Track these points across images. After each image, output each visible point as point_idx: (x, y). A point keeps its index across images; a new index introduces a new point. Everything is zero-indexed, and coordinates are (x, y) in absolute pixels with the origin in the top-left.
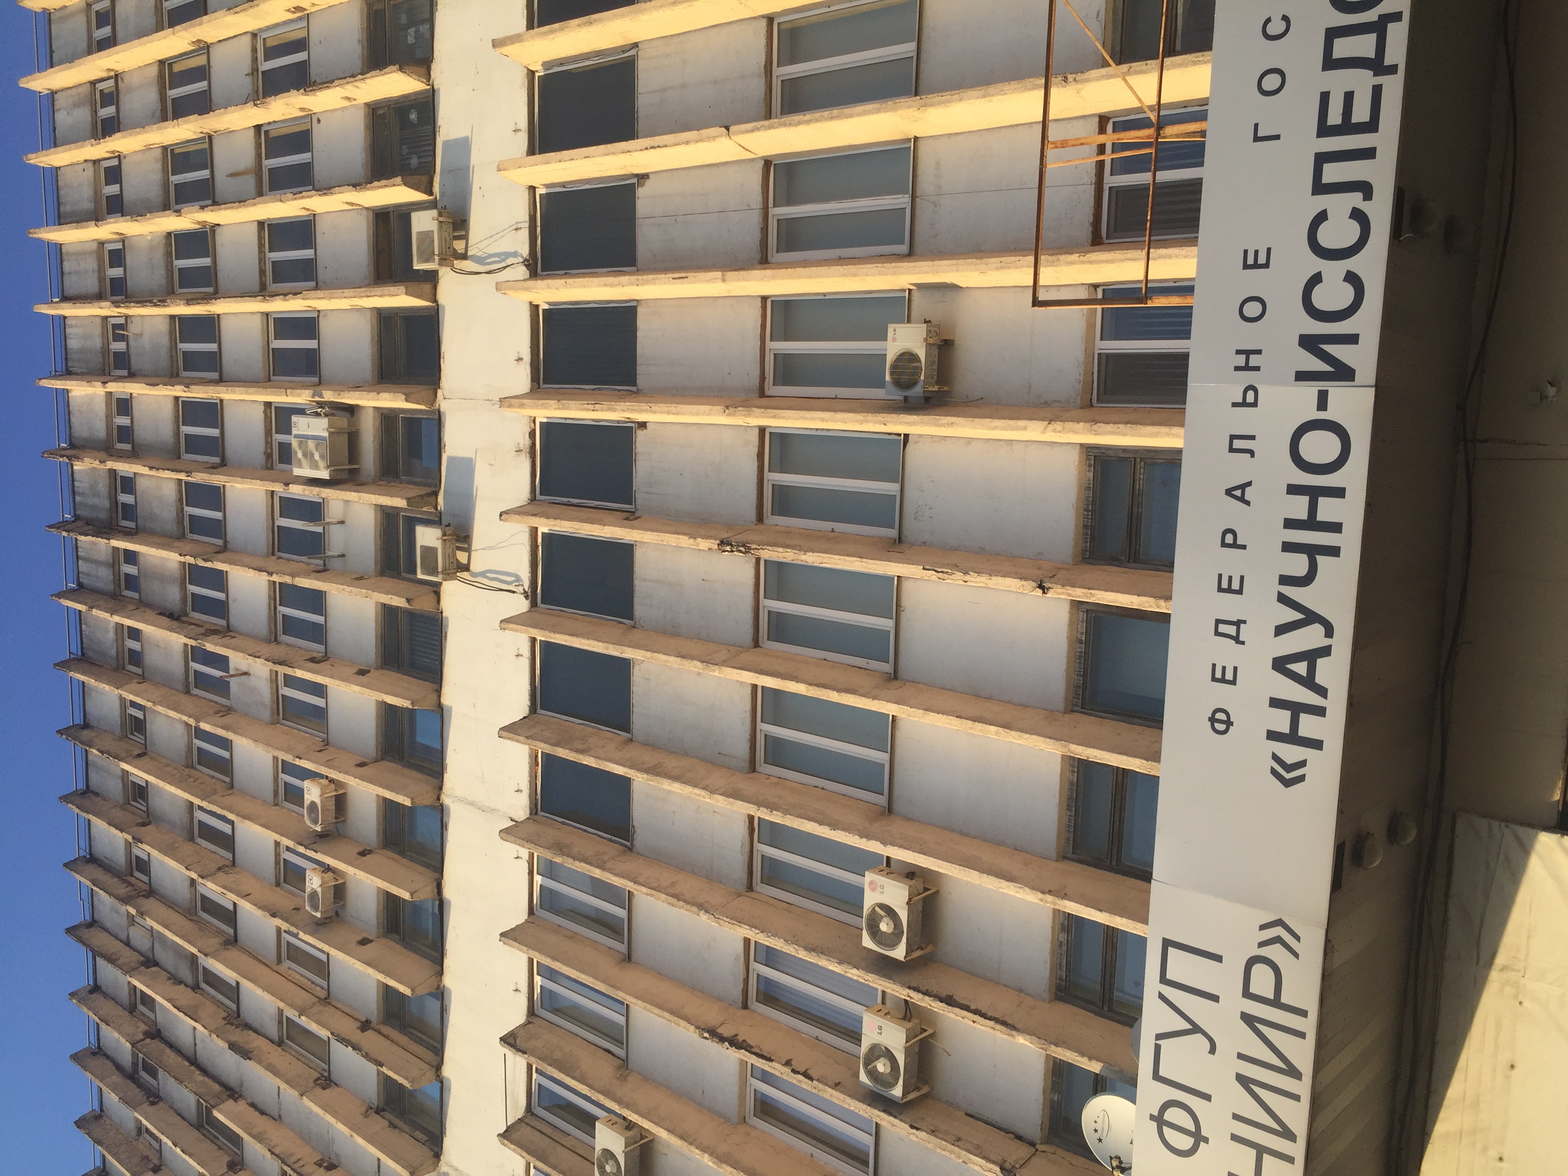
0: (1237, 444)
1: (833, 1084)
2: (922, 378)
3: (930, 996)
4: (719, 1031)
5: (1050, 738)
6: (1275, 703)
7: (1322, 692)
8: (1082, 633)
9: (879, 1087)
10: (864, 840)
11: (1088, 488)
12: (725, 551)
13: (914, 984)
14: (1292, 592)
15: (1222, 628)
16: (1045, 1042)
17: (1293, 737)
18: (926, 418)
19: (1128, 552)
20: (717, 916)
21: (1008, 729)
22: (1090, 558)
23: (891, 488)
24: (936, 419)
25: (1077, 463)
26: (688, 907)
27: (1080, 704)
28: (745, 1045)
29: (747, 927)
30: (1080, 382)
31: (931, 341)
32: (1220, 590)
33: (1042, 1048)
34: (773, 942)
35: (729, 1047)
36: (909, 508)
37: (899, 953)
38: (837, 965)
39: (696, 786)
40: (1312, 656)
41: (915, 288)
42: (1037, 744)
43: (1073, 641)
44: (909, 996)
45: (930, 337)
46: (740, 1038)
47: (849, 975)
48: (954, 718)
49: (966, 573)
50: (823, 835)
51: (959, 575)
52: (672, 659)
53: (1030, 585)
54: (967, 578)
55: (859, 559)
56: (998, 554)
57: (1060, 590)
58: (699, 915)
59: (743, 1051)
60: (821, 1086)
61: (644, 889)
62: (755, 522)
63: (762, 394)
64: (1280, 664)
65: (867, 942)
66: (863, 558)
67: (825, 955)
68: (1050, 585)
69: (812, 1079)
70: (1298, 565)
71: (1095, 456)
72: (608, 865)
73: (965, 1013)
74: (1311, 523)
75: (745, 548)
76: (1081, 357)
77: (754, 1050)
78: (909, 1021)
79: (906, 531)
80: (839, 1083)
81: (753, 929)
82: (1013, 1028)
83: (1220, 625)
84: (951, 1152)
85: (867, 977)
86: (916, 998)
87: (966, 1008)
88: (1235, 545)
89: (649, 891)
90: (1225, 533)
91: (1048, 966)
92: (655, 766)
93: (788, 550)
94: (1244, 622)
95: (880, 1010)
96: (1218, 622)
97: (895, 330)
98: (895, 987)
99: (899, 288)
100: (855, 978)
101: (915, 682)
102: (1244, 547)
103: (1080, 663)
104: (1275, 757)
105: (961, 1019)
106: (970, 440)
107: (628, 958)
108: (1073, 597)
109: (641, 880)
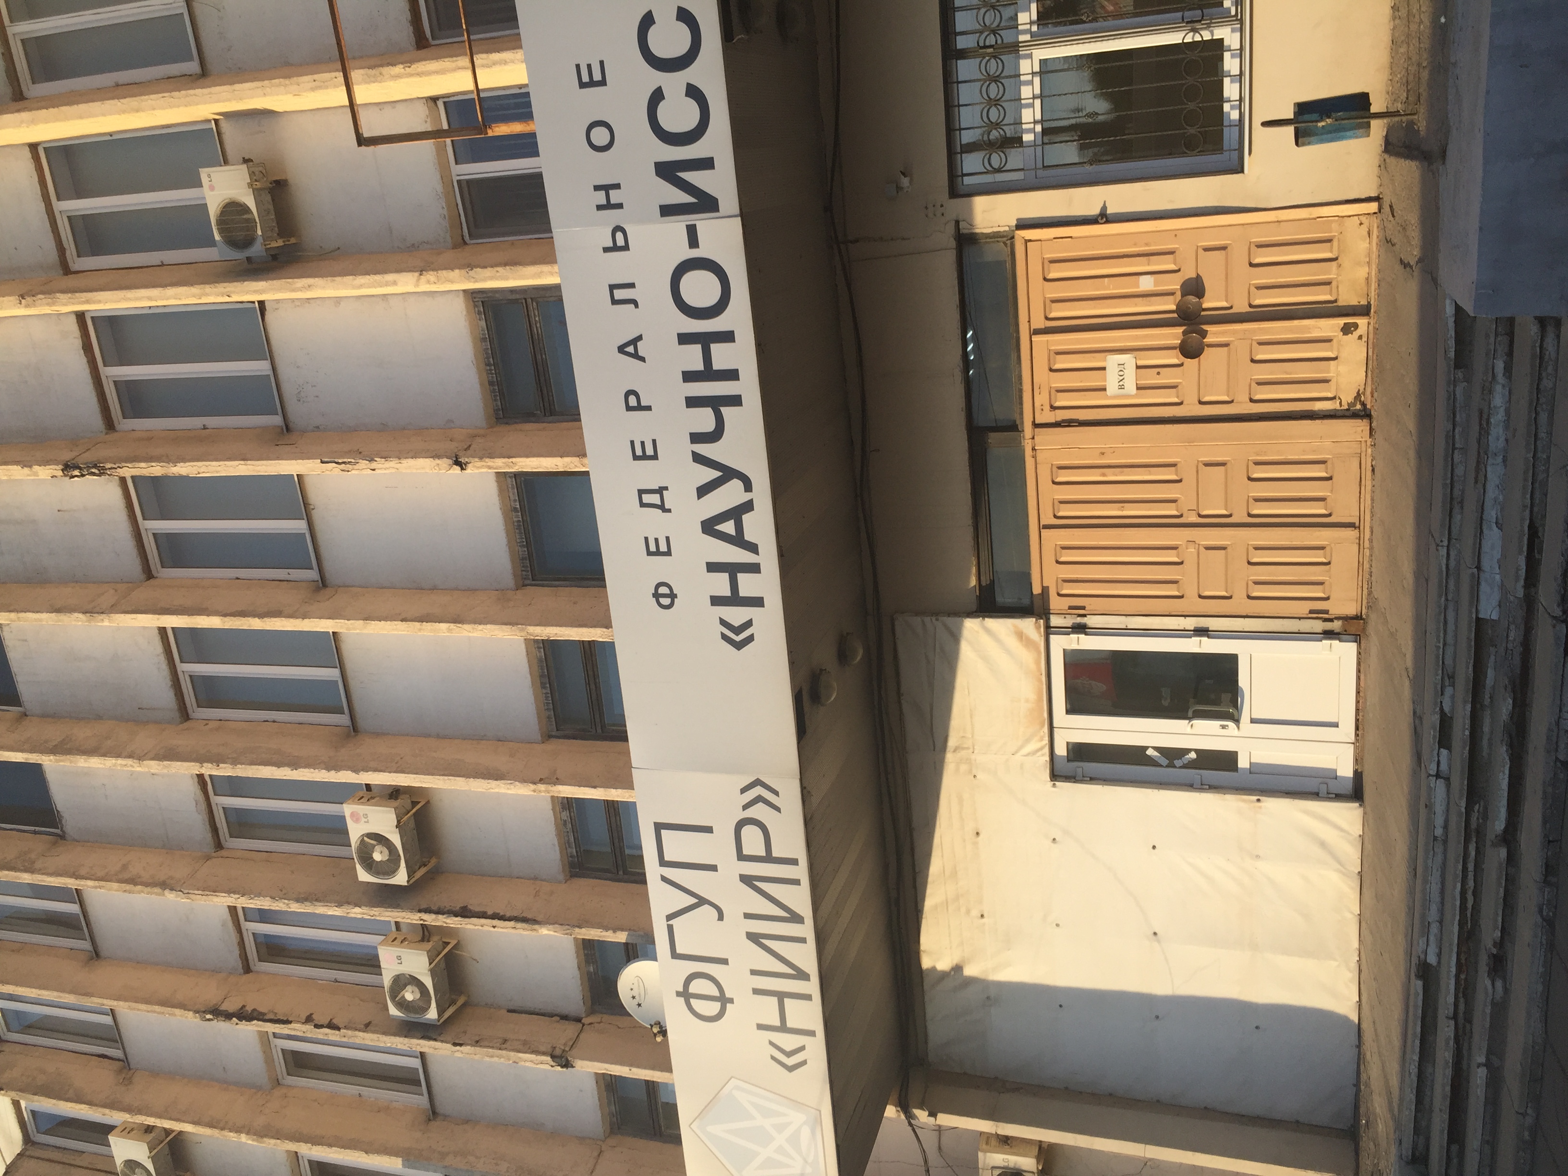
0: (619, 294)
1: (363, 1026)
2: (259, 232)
3: (443, 914)
4: (224, 1007)
5: (506, 624)
6: (713, 567)
7: (753, 548)
8: (515, 501)
9: (413, 1015)
10: (333, 772)
11: (483, 340)
12: (73, 477)
13: (424, 906)
14: (705, 449)
15: (647, 498)
16: (569, 927)
17: (735, 599)
18: (276, 283)
19: (542, 405)
20: (186, 891)
21: (459, 623)
22: (504, 417)
23: (260, 367)
24: (288, 282)
25: (465, 313)
26: (149, 889)
27: (530, 577)
28: (255, 1014)
29: (224, 894)
30: (445, 217)
31: (258, 185)
32: (636, 458)
33: (567, 934)
34: (258, 902)
35: (239, 1022)
36: (288, 390)
37: (401, 878)
38: (337, 909)
39: (118, 756)
40: (737, 513)
41: (222, 117)
42: (493, 634)
43: (507, 511)
44: (421, 920)
45: (256, 181)
46: (249, 1009)
47: (353, 915)
48: (400, 622)
49: (371, 460)
50: (284, 778)
51: (363, 464)
52: (44, 616)
53: (445, 462)
54: (374, 465)
55: (242, 462)
56: (404, 429)
57: (479, 464)
58: (164, 895)
59: (255, 1022)
60: (350, 1033)
61: (90, 883)
62: (104, 431)
63: (67, 270)
64: (709, 527)
65: (363, 876)
66: (247, 460)
67: (320, 901)
68: (467, 460)
69: (339, 1029)
70: (705, 420)
71: (482, 302)
72: (38, 865)
73: (483, 921)
74: (708, 374)
75: (98, 469)
76: (439, 188)
77: (267, 1017)
78: (429, 941)
79: (291, 417)
80: (370, 1023)
81: (232, 895)
82: (534, 921)
83: (643, 496)
84: (500, 1057)
85: (372, 913)
86: (430, 919)
87: (483, 915)
88: (640, 408)
89: (96, 883)
90: (628, 394)
91: (557, 848)
92: (63, 742)
93: (153, 464)
94: (666, 488)
95: (395, 939)
96: (641, 492)
97: (209, 176)
98: (404, 914)
99: (203, 119)
100: (359, 916)
101: (348, 586)
102: (649, 408)
103: (520, 533)
104: (723, 622)
105: (480, 928)
106: (338, 300)
107: (96, 954)
108: (495, 469)
109: (83, 872)
